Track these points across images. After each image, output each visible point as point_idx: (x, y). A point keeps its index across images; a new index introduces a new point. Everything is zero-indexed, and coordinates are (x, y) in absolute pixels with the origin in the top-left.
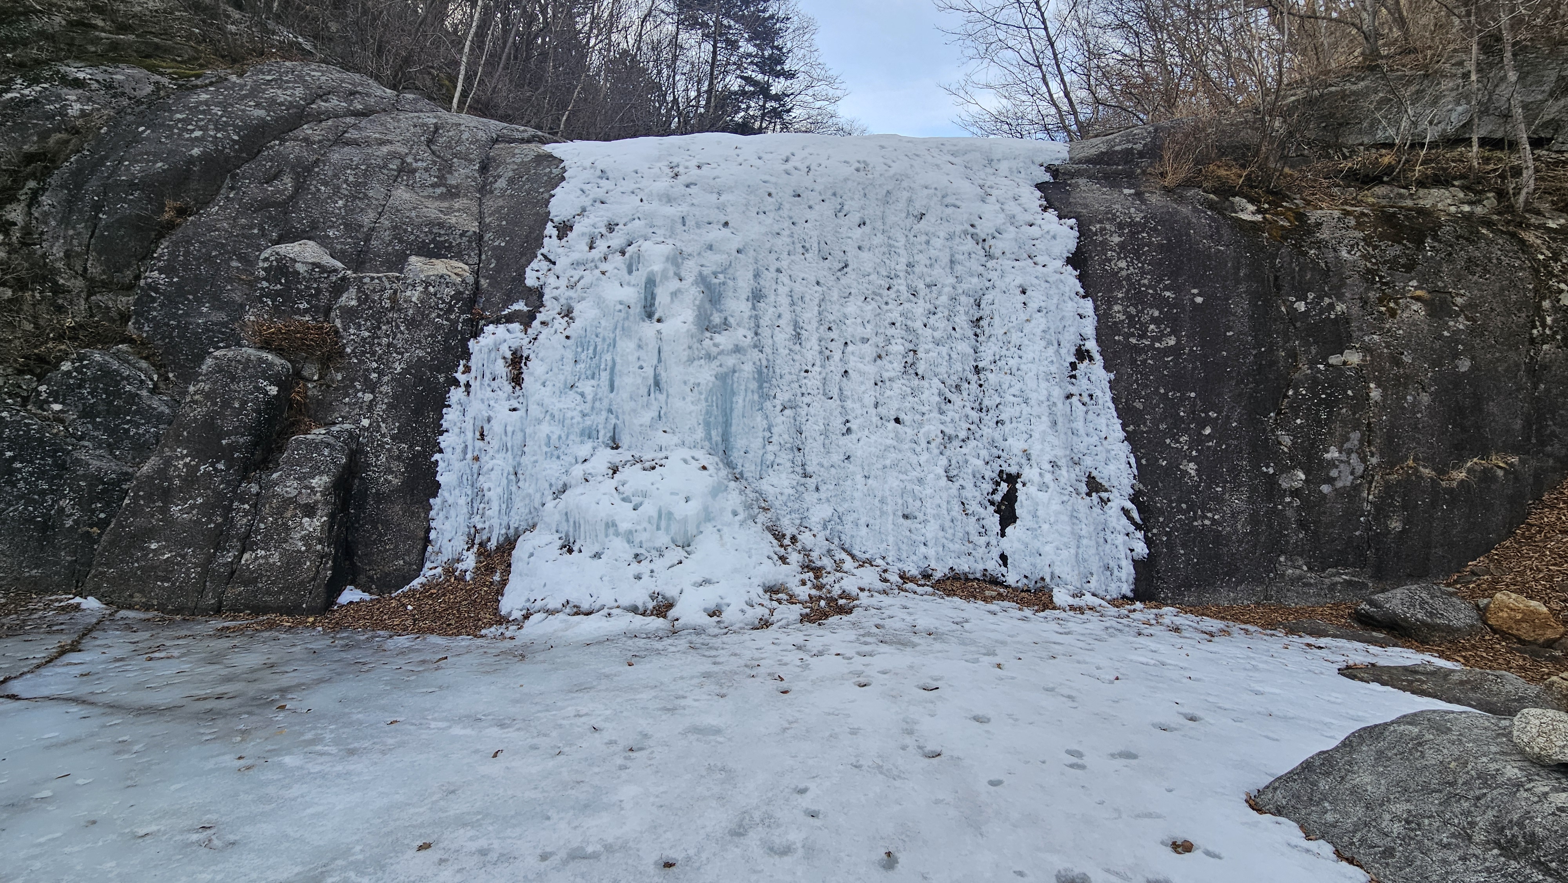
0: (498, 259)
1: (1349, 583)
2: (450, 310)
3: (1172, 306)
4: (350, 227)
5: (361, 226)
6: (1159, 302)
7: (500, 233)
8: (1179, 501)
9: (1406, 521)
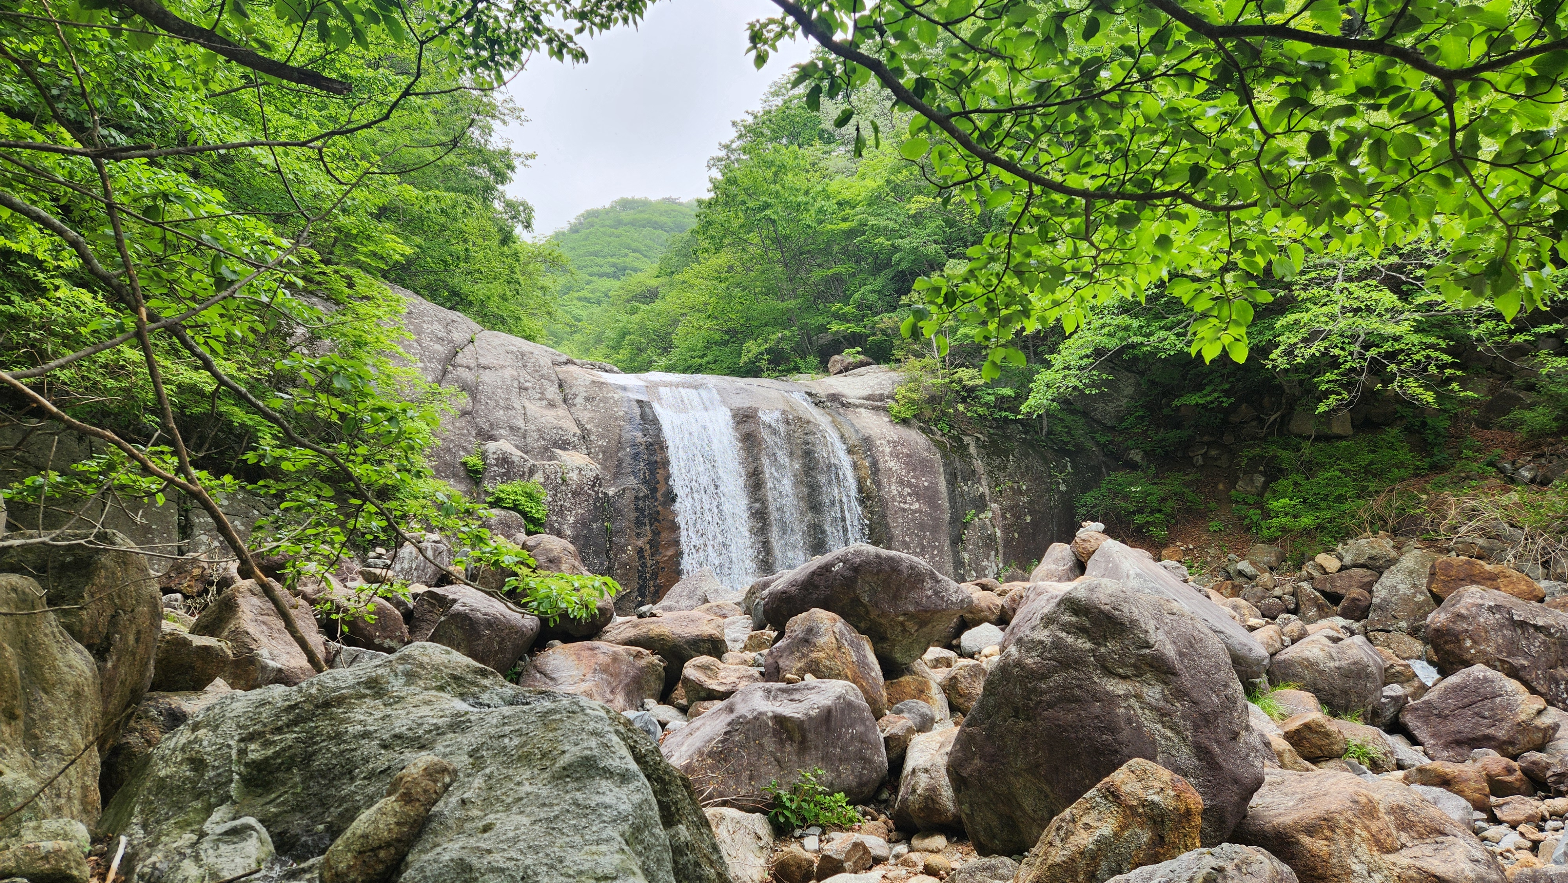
0: (604, 453)
2: (594, 486)
3: (916, 487)
4: (513, 429)
5: (519, 429)
6: (910, 485)
7: (601, 436)
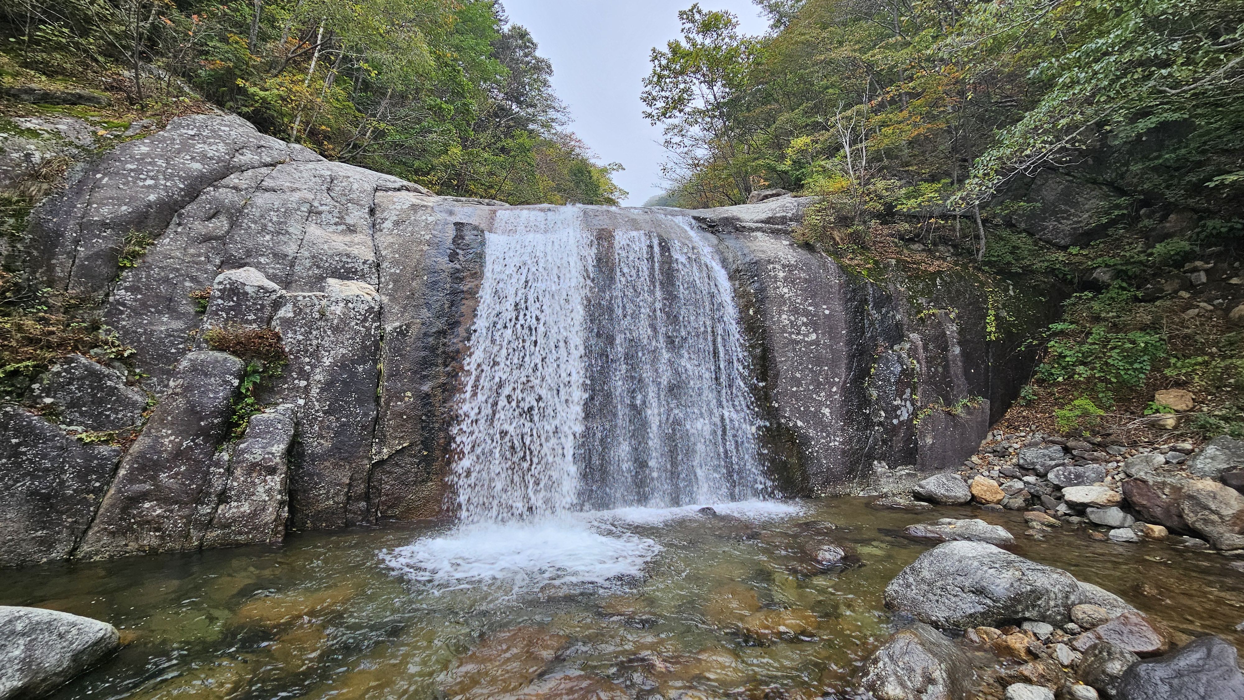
0: (395, 282)
1: (908, 474)
2: (365, 320)
3: (814, 316)
4: (278, 256)
5: (287, 256)
6: (806, 313)
7: (395, 263)
8: (822, 431)
9: (934, 438)
